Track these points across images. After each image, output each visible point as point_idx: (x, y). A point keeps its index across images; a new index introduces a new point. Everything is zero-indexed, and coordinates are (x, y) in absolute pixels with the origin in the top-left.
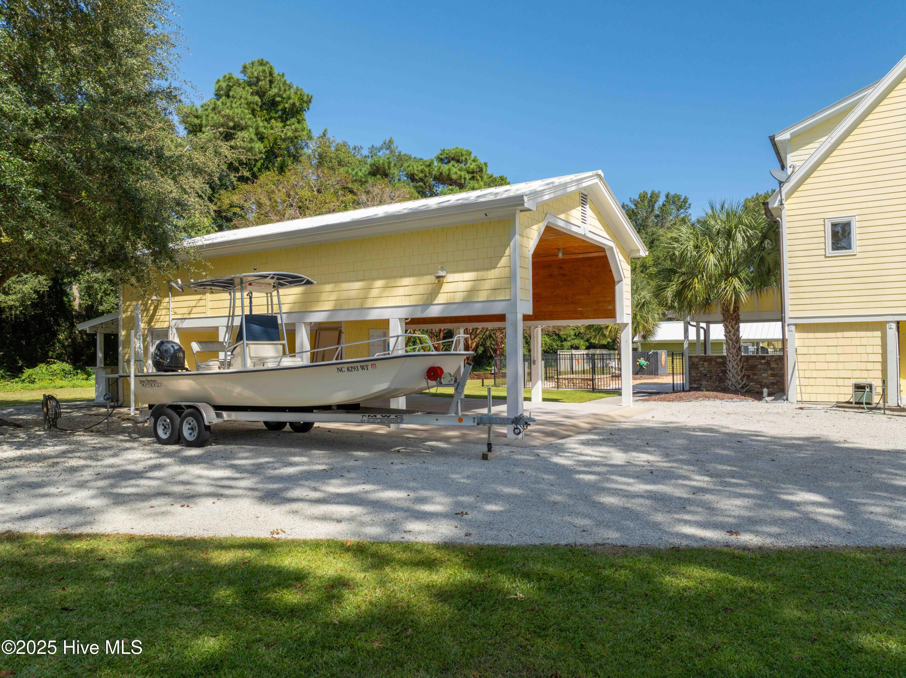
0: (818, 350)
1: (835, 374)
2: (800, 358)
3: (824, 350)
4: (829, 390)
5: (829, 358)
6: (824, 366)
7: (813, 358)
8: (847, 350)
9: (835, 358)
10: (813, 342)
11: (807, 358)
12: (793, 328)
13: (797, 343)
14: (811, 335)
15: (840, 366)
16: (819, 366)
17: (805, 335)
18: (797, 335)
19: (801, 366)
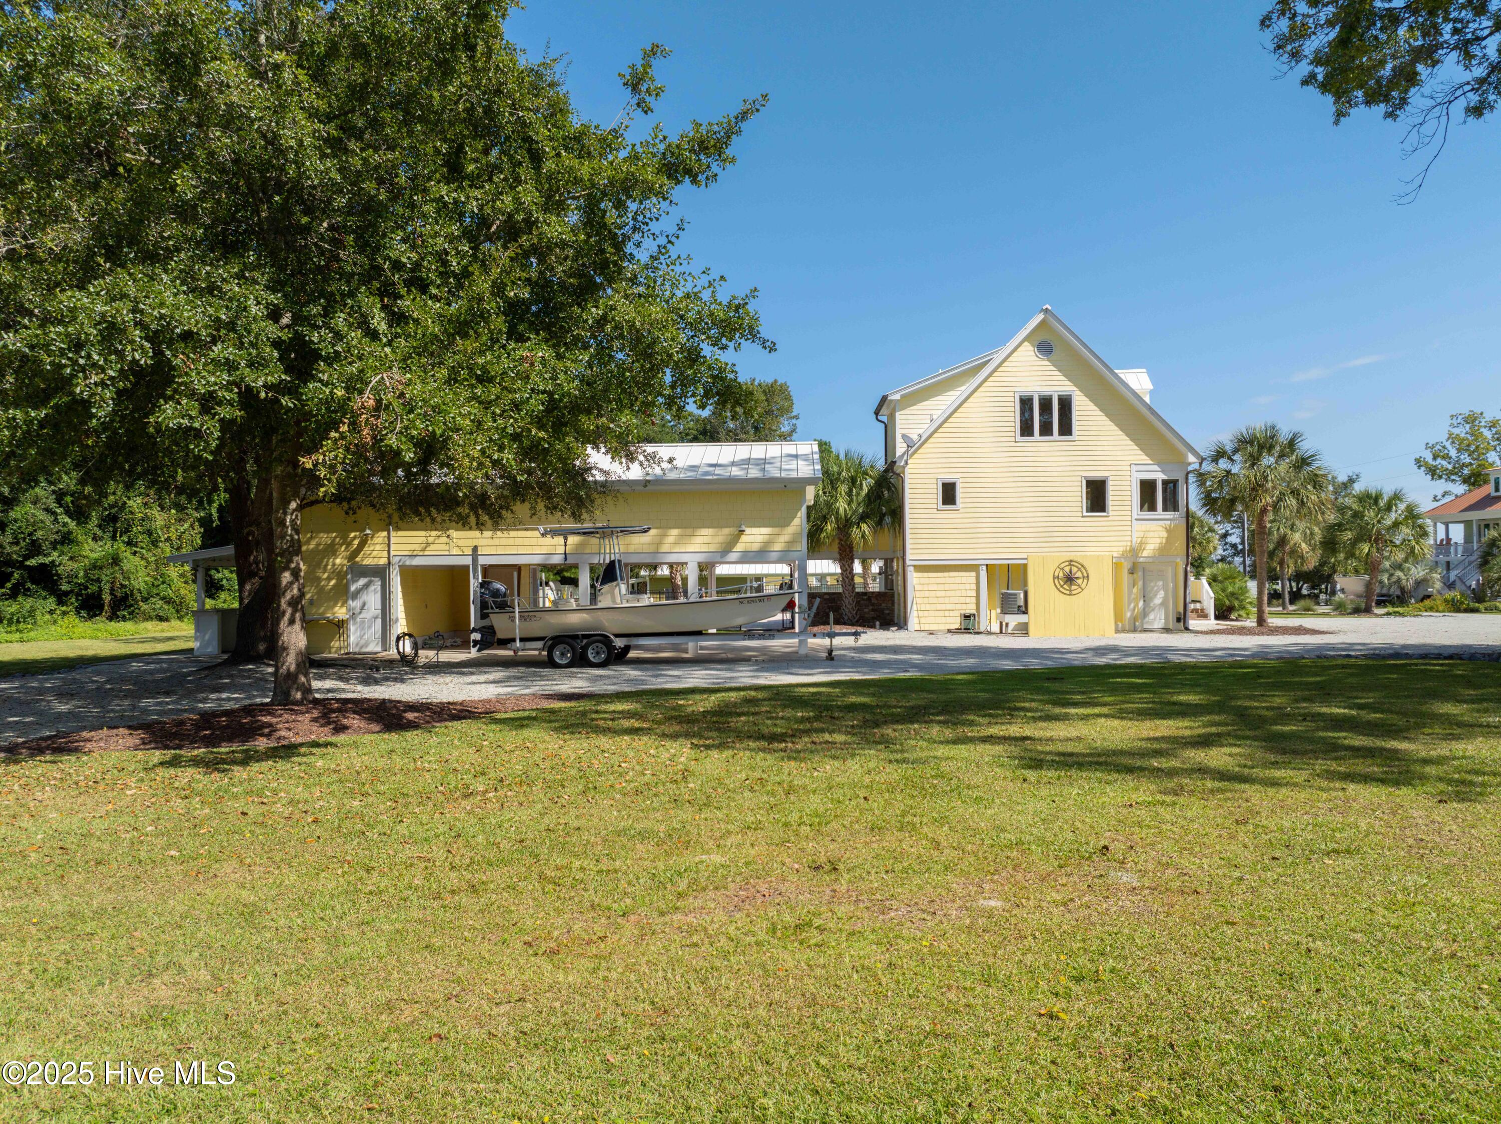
0: (931, 587)
1: (943, 607)
2: (918, 594)
3: (935, 587)
4: (938, 620)
5: (939, 594)
6: (935, 600)
7: (927, 594)
8: (952, 587)
9: (943, 594)
10: (926, 581)
11: (922, 594)
12: (912, 568)
13: (915, 581)
14: (926, 574)
15: (947, 600)
16: (932, 600)
17: (920, 574)
18: (916, 575)
19: (919, 601)
